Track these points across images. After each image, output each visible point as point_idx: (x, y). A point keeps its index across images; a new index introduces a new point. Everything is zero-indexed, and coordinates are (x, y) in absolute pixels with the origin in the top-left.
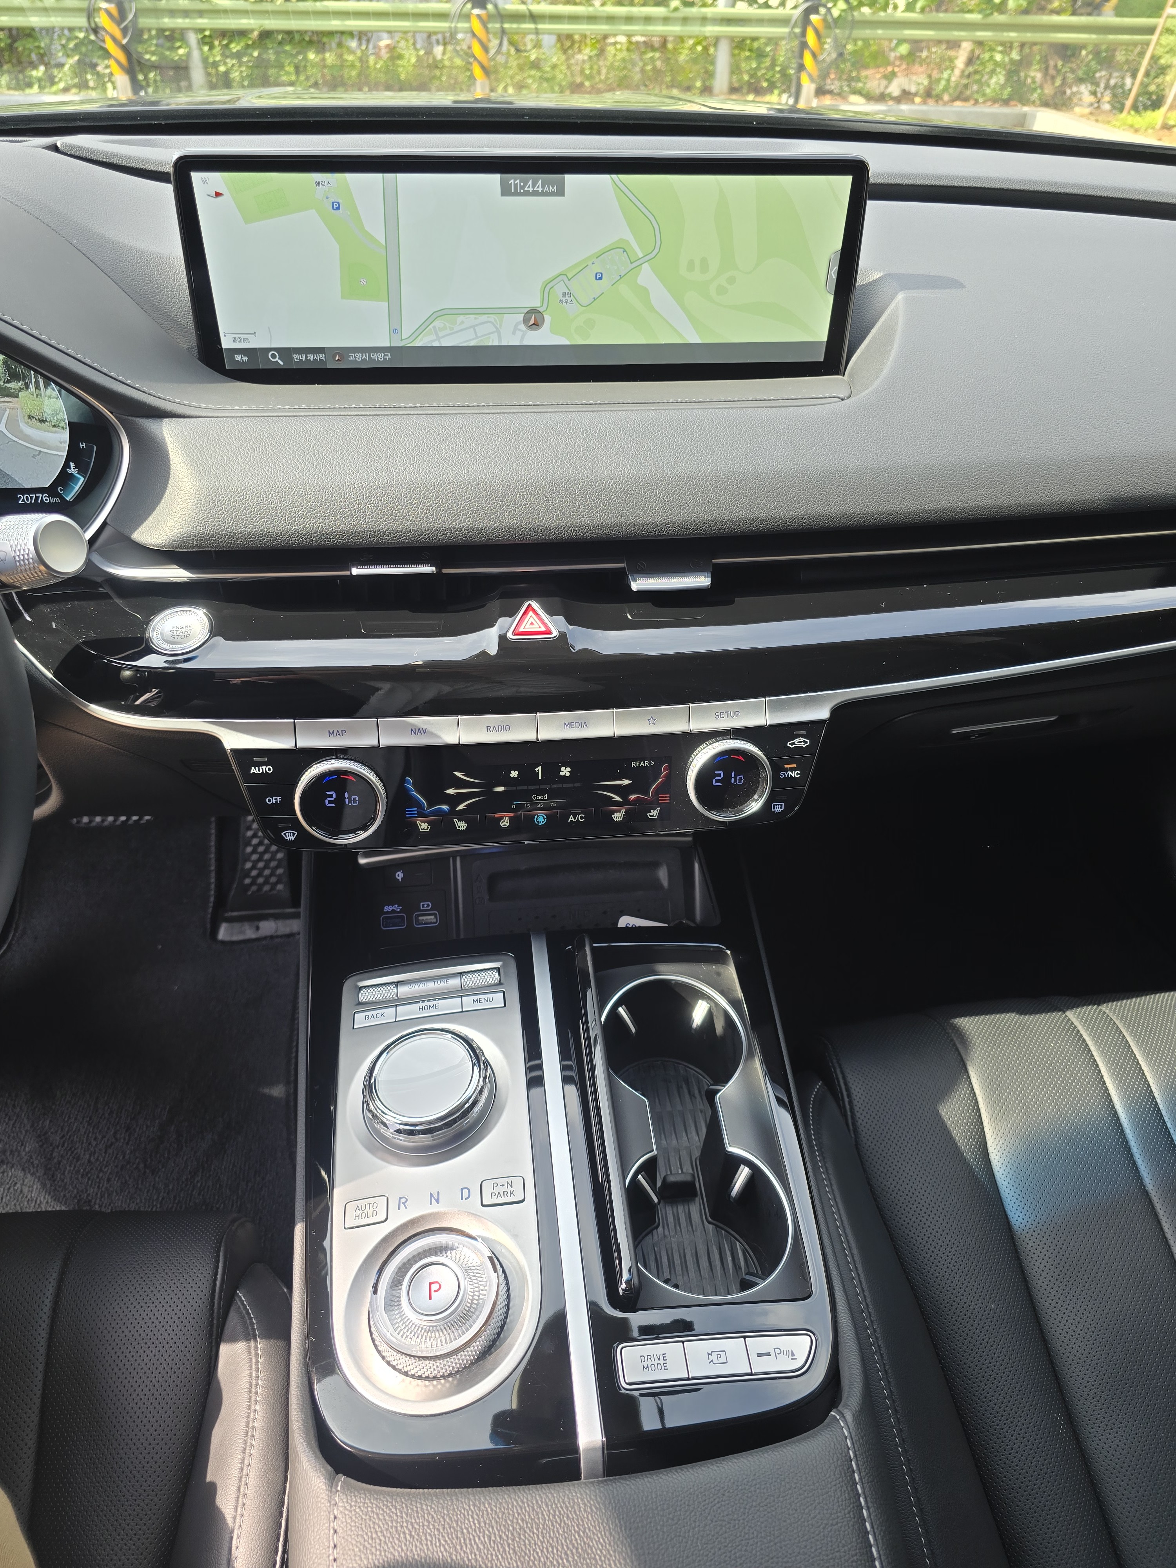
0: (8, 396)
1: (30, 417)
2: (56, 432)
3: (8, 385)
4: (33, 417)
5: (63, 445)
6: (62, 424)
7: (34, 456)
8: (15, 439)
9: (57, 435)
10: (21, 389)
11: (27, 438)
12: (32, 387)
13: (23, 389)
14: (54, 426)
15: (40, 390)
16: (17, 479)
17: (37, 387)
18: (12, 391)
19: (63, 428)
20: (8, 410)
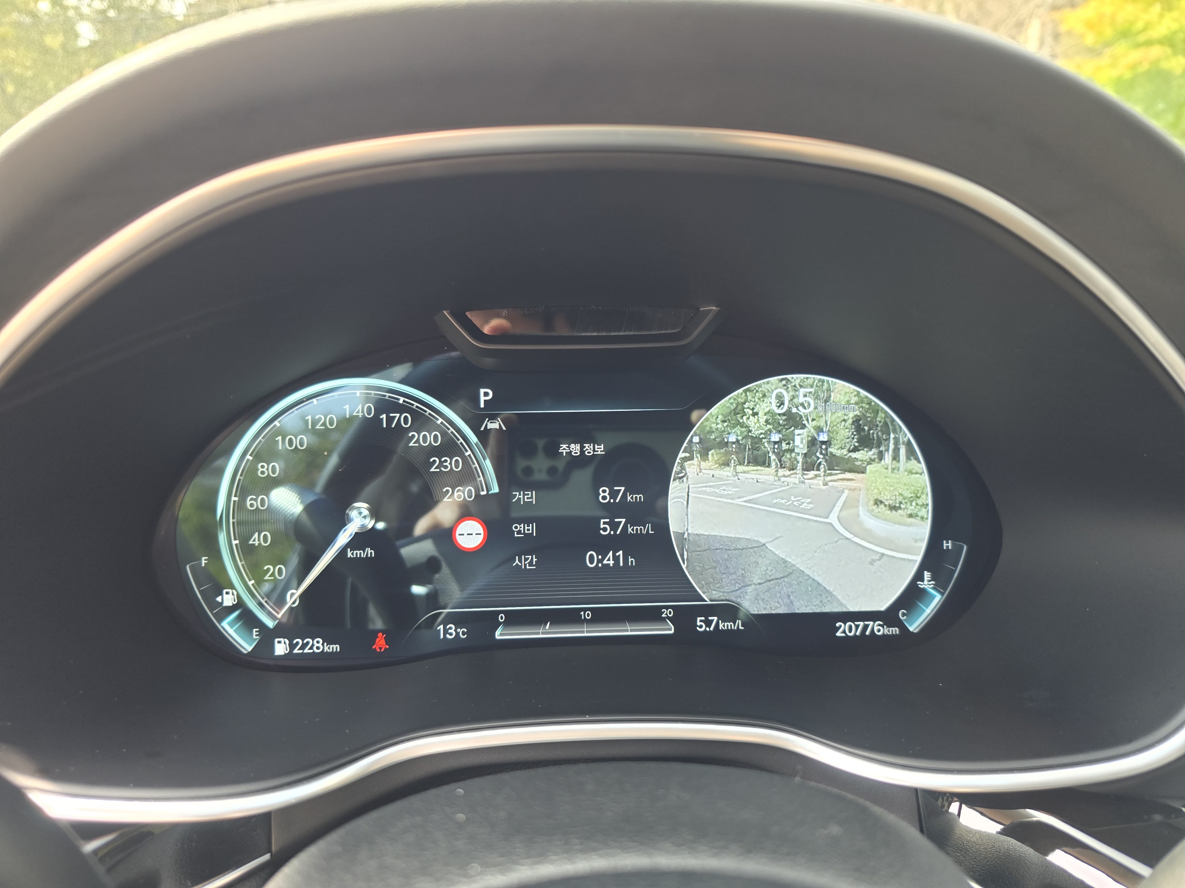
0: (851, 471)
1: (878, 502)
2: (910, 525)
3: (854, 455)
4: (881, 502)
5: (919, 544)
6: (923, 512)
7: (872, 562)
8: (849, 536)
9: (912, 529)
10: (871, 461)
11: (868, 535)
12: (888, 457)
13: (874, 460)
14: (911, 516)
15: (899, 461)
16: (840, 597)
17: (896, 457)
18: (858, 463)
19: (922, 518)
20: (846, 492)
